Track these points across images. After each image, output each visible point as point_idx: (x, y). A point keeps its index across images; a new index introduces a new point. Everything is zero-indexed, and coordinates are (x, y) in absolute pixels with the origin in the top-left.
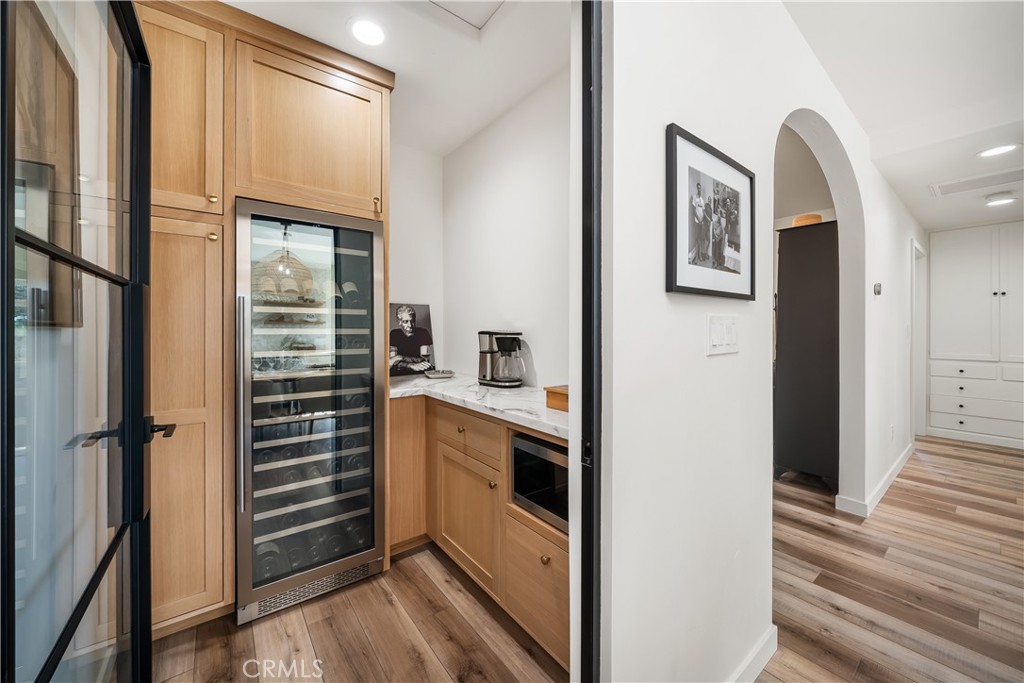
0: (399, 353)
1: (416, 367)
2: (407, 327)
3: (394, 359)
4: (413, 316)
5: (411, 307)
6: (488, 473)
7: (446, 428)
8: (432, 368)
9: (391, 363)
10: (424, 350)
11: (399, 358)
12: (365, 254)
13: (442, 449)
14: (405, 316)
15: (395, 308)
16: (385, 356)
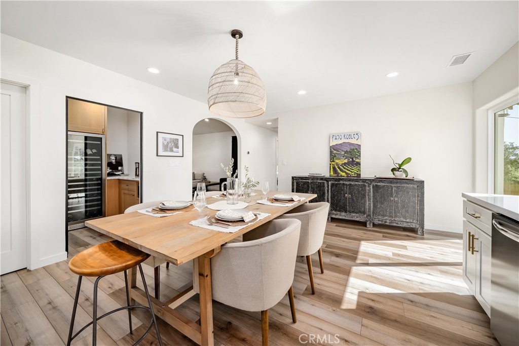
0: (110, 169)
1: (117, 173)
2: (114, 161)
3: (109, 170)
4: (116, 158)
5: (115, 155)
6: (133, 193)
7: (124, 186)
8: (123, 173)
9: (108, 172)
10: (120, 168)
11: (111, 170)
12: (99, 143)
13: (123, 191)
14: (113, 158)
15: (109, 156)
16: (106, 170)
